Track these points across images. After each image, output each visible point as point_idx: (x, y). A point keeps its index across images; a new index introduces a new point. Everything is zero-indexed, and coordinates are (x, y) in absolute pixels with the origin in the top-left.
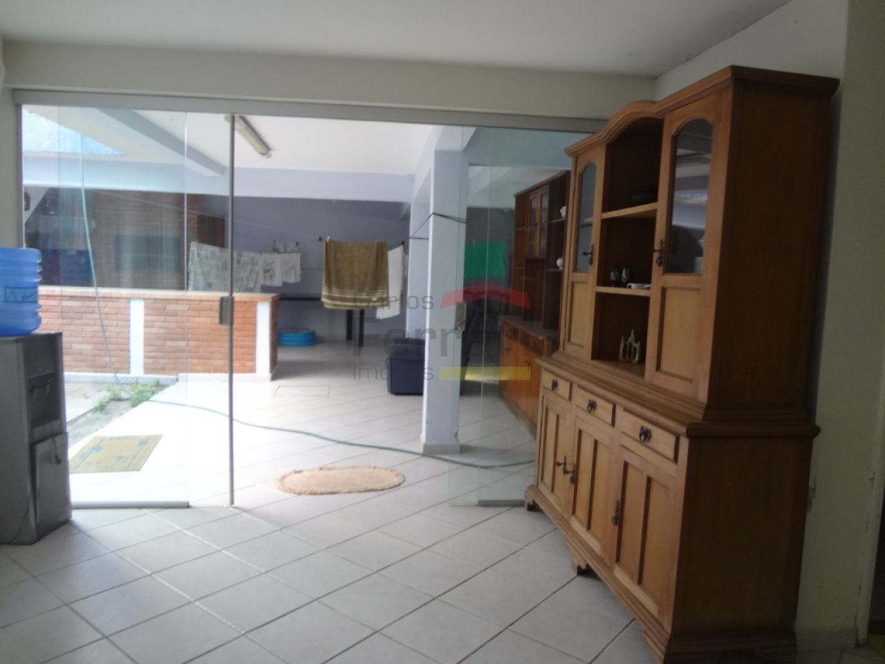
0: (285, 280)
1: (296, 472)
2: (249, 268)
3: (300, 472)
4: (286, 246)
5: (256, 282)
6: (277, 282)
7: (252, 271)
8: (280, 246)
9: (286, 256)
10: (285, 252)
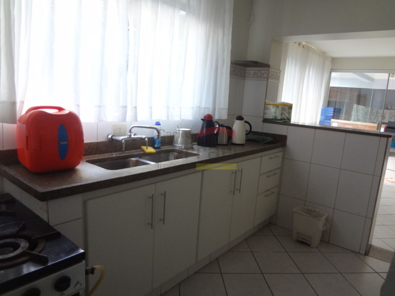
0: (389, 120)
1: (391, 178)
2: (375, 115)
3: (392, 178)
4: (392, 107)
5: (377, 120)
6: (386, 121)
7: (376, 116)
8: (389, 107)
9: (391, 111)
10: (391, 109)
